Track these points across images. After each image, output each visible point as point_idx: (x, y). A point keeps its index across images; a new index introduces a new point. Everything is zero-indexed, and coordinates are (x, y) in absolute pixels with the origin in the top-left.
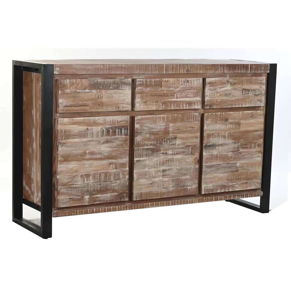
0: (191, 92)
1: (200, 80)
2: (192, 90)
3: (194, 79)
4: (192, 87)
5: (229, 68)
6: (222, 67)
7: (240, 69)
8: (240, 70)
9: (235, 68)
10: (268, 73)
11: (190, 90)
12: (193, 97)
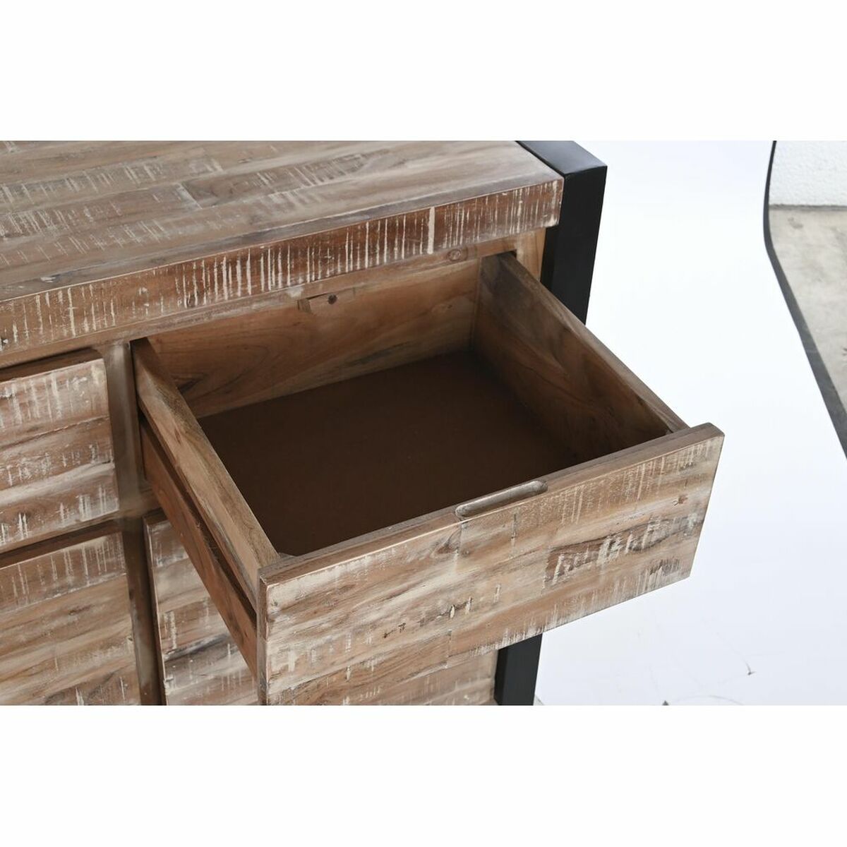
0: (33, 453)
1: (89, 375)
2: (43, 442)
3: (44, 380)
4: (39, 423)
5: (295, 257)
6: (243, 266)
7: (372, 249)
8: (372, 255)
9: (334, 252)
10: (548, 229)
11: (22, 442)
12: (56, 474)
